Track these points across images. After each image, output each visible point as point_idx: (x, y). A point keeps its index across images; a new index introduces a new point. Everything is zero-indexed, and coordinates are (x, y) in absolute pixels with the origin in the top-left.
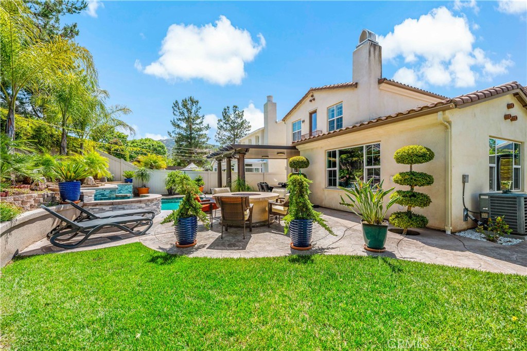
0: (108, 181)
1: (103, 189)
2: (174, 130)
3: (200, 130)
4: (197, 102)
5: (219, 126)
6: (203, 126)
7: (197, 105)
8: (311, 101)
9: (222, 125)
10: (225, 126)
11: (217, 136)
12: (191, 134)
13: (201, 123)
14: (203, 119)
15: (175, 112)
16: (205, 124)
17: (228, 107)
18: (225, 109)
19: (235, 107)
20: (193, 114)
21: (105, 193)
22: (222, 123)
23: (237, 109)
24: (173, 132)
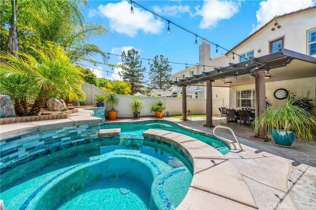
0: (81, 105)
1: (74, 123)
2: (122, 71)
3: (139, 71)
4: (137, 52)
5: (151, 68)
6: (141, 68)
7: (137, 54)
8: (273, 29)
9: (153, 68)
10: (155, 68)
11: (150, 76)
12: (133, 74)
13: (140, 66)
14: (141, 63)
15: (123, 59)
16: (142, 67)
17: (157, 56)
18: (155, 57)
19: (162, 56)
20: (134, 60)
21: (79, 132)
22: (153, 67)
23: (163, 57)
24: (122, 72)
